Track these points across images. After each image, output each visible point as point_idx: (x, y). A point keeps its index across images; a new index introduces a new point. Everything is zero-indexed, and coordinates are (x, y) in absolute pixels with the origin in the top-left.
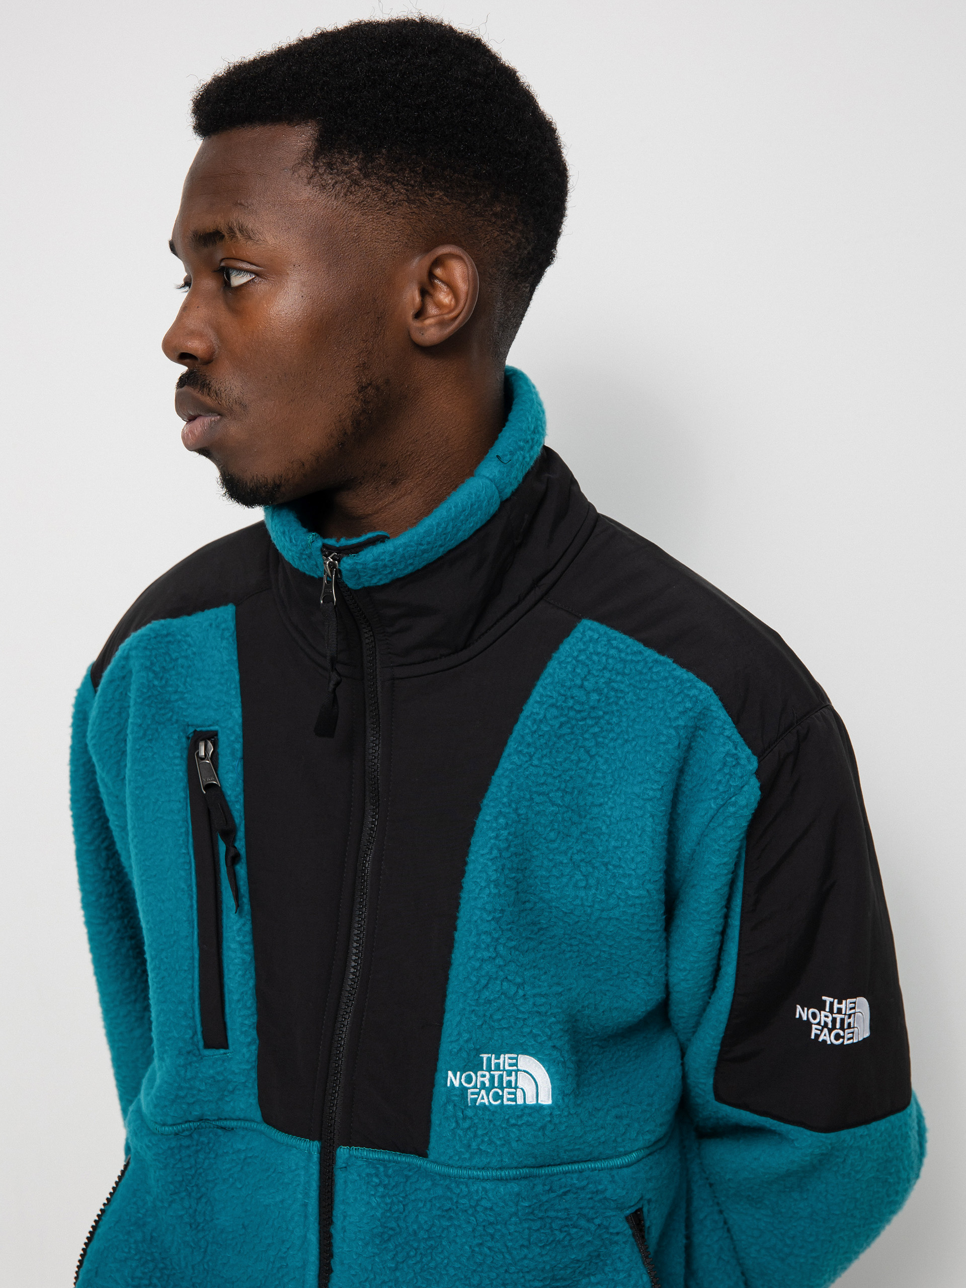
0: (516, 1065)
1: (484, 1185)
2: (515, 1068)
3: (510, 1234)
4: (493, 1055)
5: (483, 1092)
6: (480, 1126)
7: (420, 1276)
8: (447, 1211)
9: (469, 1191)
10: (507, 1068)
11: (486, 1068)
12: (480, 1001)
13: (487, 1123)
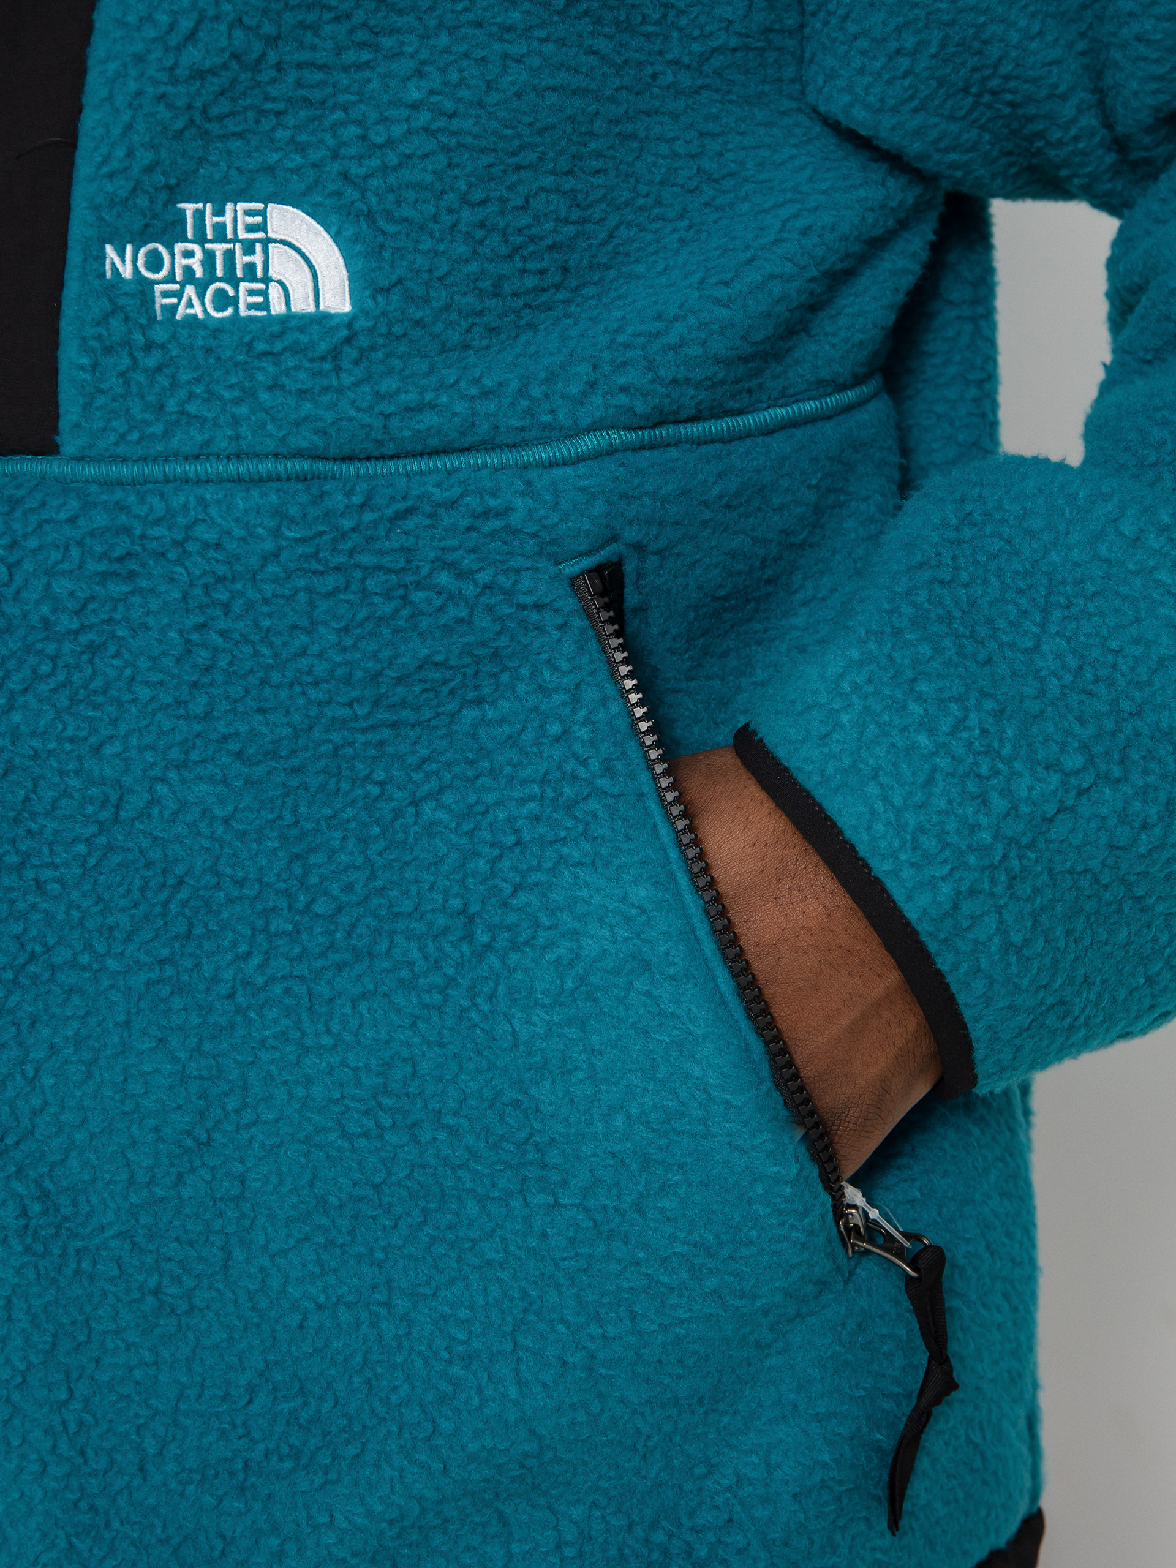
0: (263, 227)
1: (200, 491)
2: (260, 235)
3: (266, 601)
4: (208, 206)
5: (190, 291)
6: (185, 362)
7: (71, 714)
8: (120, 559)
9: (168, 509)
10: (243, 235)
11: (194, 235)
12: (178, 72)
13: (200, 354)
